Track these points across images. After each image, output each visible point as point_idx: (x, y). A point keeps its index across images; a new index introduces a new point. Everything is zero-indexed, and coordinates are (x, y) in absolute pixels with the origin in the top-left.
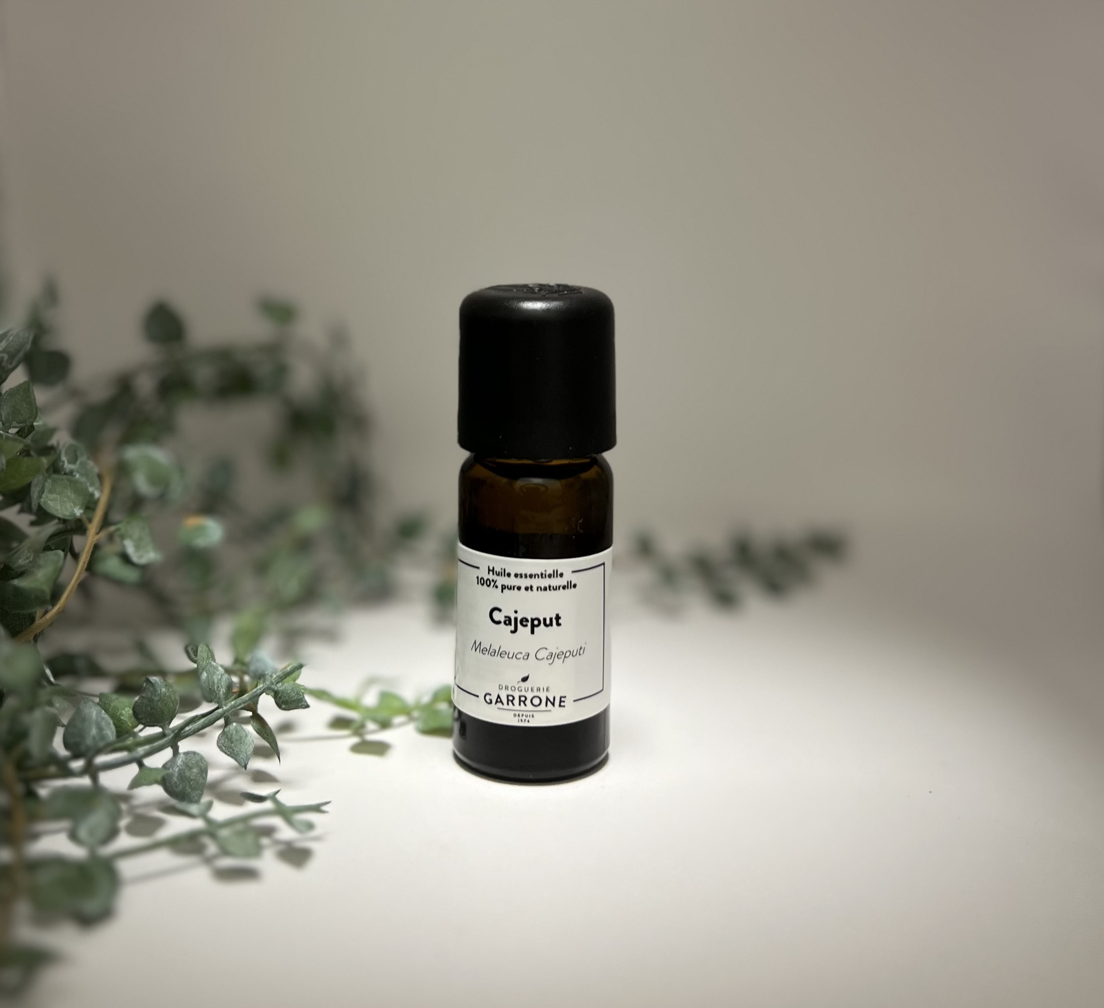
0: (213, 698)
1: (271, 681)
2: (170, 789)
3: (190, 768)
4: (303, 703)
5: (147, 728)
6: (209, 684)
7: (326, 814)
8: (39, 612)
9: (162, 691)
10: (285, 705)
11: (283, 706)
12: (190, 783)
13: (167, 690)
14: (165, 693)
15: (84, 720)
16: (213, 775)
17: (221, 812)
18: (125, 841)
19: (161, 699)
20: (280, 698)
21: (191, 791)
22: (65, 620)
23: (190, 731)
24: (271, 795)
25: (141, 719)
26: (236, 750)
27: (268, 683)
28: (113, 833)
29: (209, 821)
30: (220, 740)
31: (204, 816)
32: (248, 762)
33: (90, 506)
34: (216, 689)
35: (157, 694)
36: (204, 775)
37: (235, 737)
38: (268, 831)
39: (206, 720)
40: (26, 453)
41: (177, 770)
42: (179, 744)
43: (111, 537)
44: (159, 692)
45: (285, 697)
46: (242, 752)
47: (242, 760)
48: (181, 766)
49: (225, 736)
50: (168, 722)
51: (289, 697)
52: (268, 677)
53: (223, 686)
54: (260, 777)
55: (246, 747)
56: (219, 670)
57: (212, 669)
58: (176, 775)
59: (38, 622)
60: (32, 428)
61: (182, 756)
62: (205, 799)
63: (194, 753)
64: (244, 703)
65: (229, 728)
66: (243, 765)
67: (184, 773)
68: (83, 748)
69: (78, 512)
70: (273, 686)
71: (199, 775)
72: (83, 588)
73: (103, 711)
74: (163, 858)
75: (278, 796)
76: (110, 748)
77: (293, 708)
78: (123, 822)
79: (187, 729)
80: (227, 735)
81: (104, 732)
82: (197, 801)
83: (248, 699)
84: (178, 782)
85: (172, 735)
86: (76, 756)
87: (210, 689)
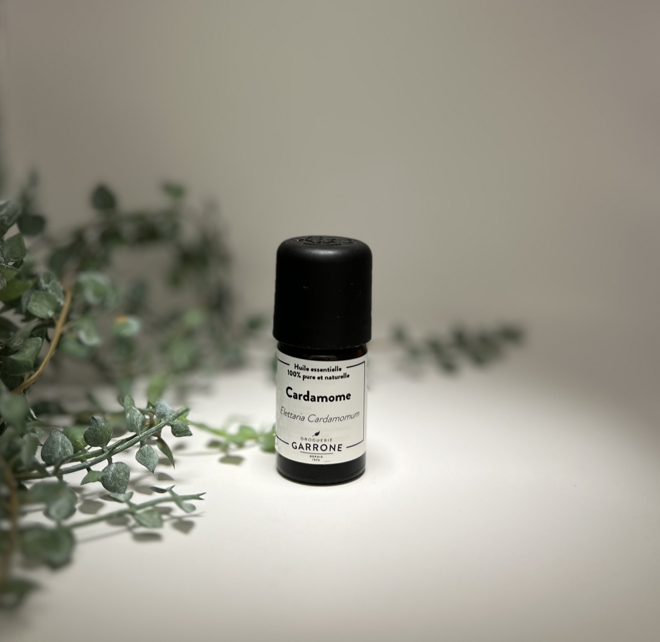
0: (133, 429)
1: (169, 419)
2: (107, 485)
3: (119, 473)
4: (189, 433)
5: (93, 447)
6: (131, 420)
7: (203, 500)
8: (26, 375)
9: (102, 425)
10: (178, 434)
11: (177, 435)
12: (119, 481)
13: (105, 424)
14: (104, 426)
15: (54, 442)
16: (133, 476)
17: (138, 499)
18: (79, 516)
19: (101, 429)
20: (175, 429)
21: (120, 486)
22: (42, 380)
23: (119, 449)
24: (169, 488)
25: (89, 442)
26: (148, 461)
27: (167, 420)
28: (72, 512)
29: (131, 505)
30: (138, 455)
31: (127, 501)
32: (155, 469)
33: (58, 310)
34: (135, 424)
35: (99, 427)
36: (128, 476)
37: (147, 454)
38: (168, 511)
39: (129, 443)
40: (18, 277)
41: (111, 474)
42: (112, 457)
43: (71, 330)
44: (100, 425)
45: (178, 429)
46: (151, 462)
47: (151, 468)
48: (114, 471)
49: (141, 453)
50: (106, 444)
51: (180, 429)
52: (168, 417)
53: (140, 422)
54: (163, 477)
55: (154, 460)
56: (137, 412)
57: (133, 412)
58: (110, 476)
59: (26, 381)
60: (22, 261)
61: (114, 465)
62: (128, 491)
63: (122, 463)
64: (152, 432)
65: (143, 447)
66: (152, 470)
67: (116, 475)
68: (53, 460)
69: (51, 314)
70: (170, 422)
71: (125, 477)
72: (54, 361)
73: (66, 437)
74: (103, 527)
75: (173, 489)
76: (70, 460)
77: (183, 435)
78: (78, 505)
79: (117, 448)
80: (142, 452)
81: (66, 450)
82: (124, 493)
83: (155, 430)
84: (112, 481)
85: (108, 452)
86: (49, 465)
87: (132, 424)
